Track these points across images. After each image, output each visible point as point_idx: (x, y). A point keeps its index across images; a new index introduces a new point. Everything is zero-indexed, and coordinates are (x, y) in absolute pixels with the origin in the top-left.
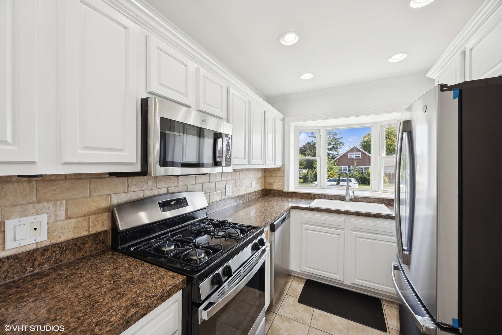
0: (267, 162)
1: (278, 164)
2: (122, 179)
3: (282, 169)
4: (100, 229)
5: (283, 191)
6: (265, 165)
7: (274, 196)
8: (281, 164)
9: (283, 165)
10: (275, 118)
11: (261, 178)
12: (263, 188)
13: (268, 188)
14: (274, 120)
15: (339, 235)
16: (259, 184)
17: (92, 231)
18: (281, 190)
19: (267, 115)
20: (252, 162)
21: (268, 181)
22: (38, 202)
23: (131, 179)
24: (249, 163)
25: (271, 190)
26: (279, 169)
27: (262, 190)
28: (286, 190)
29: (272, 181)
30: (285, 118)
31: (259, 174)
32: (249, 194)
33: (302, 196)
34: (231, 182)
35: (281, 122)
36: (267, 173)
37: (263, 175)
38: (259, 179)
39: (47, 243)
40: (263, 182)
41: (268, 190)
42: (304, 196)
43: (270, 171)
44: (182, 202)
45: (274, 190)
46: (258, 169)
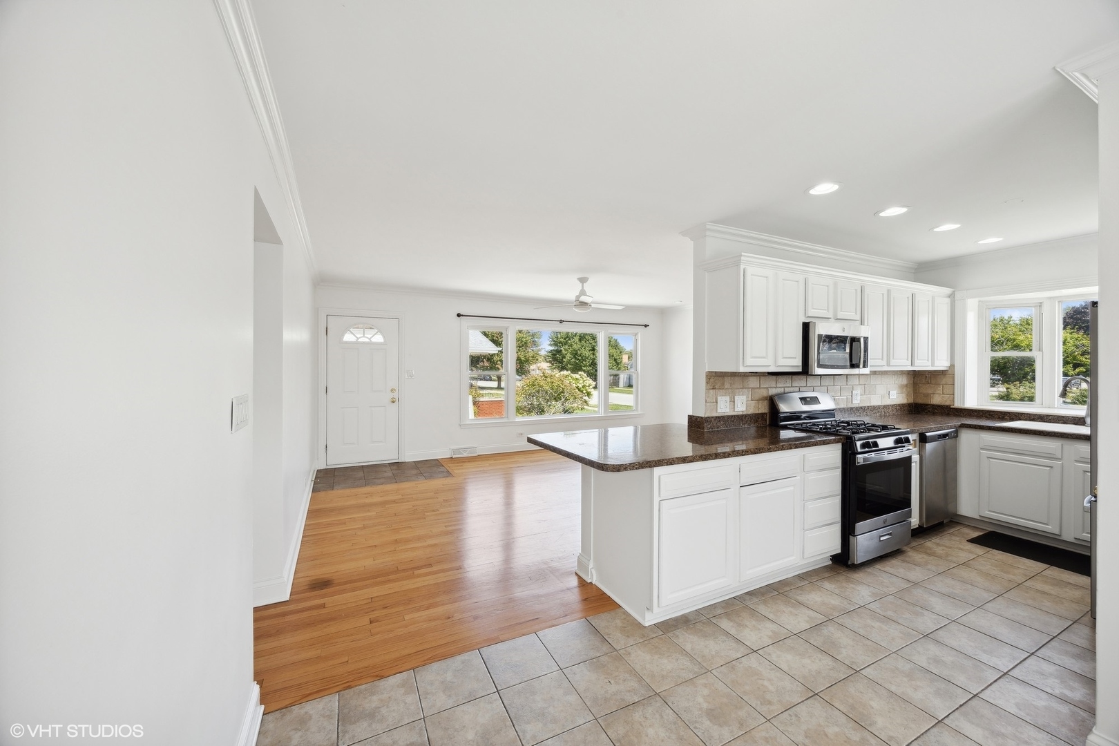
0: (917, 362)
1: (941, 364)
2: (785, 377)
3: (950, 372)
4: (763, 412)
5: (952, 407)
6: (914, 366)
7: (934, 414)
8: (948, 364)
9: (952, 366)
10: (933, 298)
11: (907, 385)
12: (911, 401)
13: (920, 401)
14: (931, 302)
15: (1052, 467)
16: (904, 395)
17: (760, 412)
18: (947, 406)
19: (917, 298)
20: (893, 362)
21: (921, 391)
22: (743, 388)
23: (794, 377)
24: (888, 364)
25: (927, 405)
26: (943, 373)
27: (909, 404)
28: (957, 404)
29: (930, 391)
30: (956, 293)
31: (904, 380)
32: (885, 407)
33: (992, 415)
34: (859, 387)
35: (948, 300)
36: (918, 379)
37: (912, 382)
38: (902, 387)
39: (745, 413)
40: (912, 392)
41: (921, 405)
42: (996, 416)
43: (924, 377)
44: (815, 400)
45: (933, 405)
46: (902, 373)
